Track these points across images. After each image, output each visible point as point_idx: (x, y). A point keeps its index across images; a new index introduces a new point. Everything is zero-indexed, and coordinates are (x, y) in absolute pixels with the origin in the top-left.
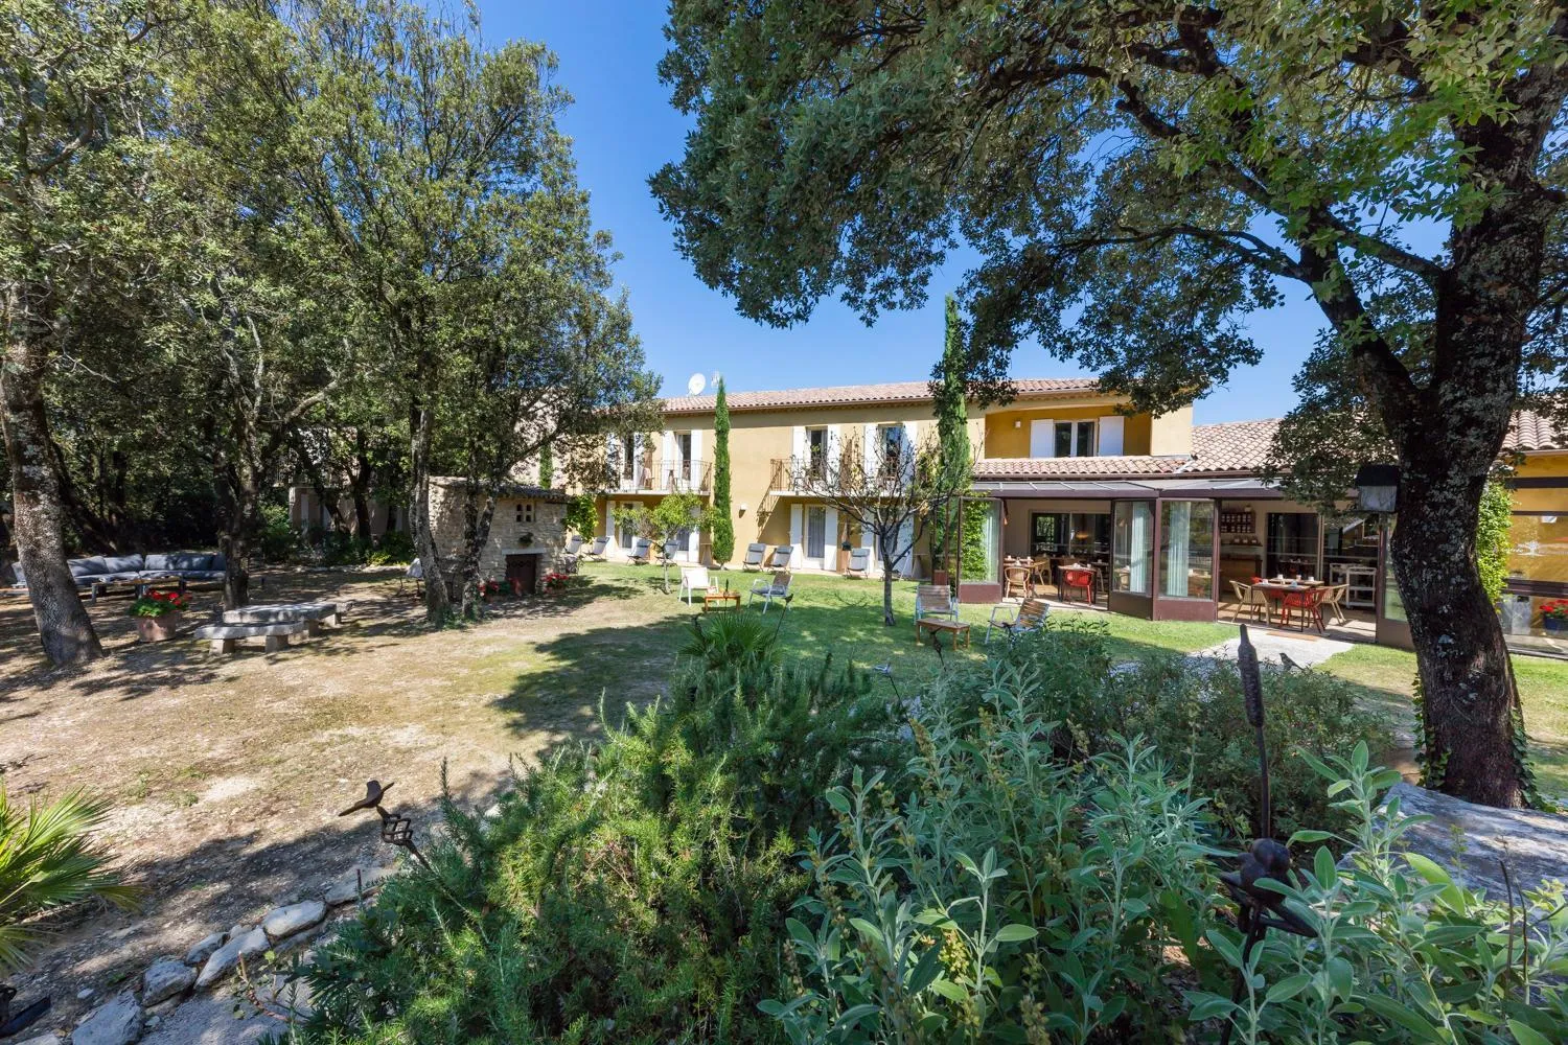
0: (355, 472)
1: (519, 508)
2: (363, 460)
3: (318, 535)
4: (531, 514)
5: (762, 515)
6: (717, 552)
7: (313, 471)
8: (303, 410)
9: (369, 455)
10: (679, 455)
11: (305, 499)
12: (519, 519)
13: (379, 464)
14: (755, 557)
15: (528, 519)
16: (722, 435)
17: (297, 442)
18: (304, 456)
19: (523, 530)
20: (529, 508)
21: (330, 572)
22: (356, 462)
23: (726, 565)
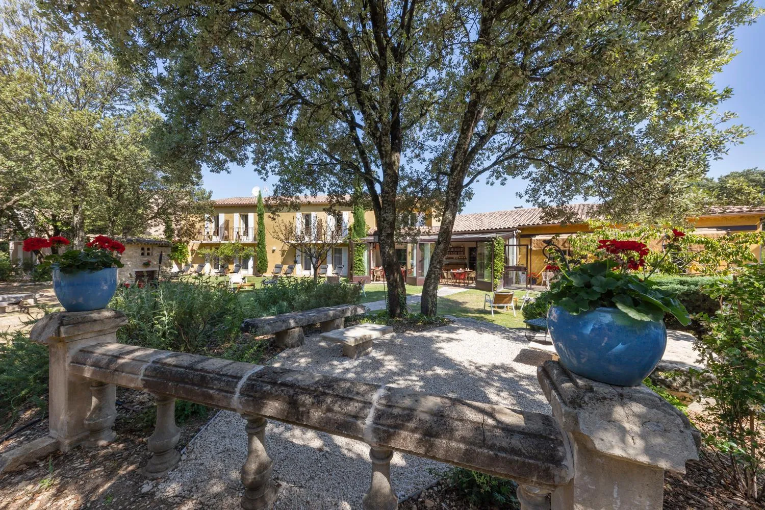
0: (51, 233)
1: (143, 249)
2: (56, 227)
3: (28, 266)
4: (150, 252)
5: (283, 252)
6: (260, 269)
7: (24, 233)
8: (15, 202)
9: (59, 224)
10: (243, 225)
11: (21, 248)
12: (143, 254)
13: (65, 228)
14: (278, 270)
15: (148, 254)
16: (261, 216)
17: (14, 217)
18: (18, 224)
19: (146, 259)
20: (148, 249)
21: (35, 285)
22: (51, 227)
23: (264, 274)
